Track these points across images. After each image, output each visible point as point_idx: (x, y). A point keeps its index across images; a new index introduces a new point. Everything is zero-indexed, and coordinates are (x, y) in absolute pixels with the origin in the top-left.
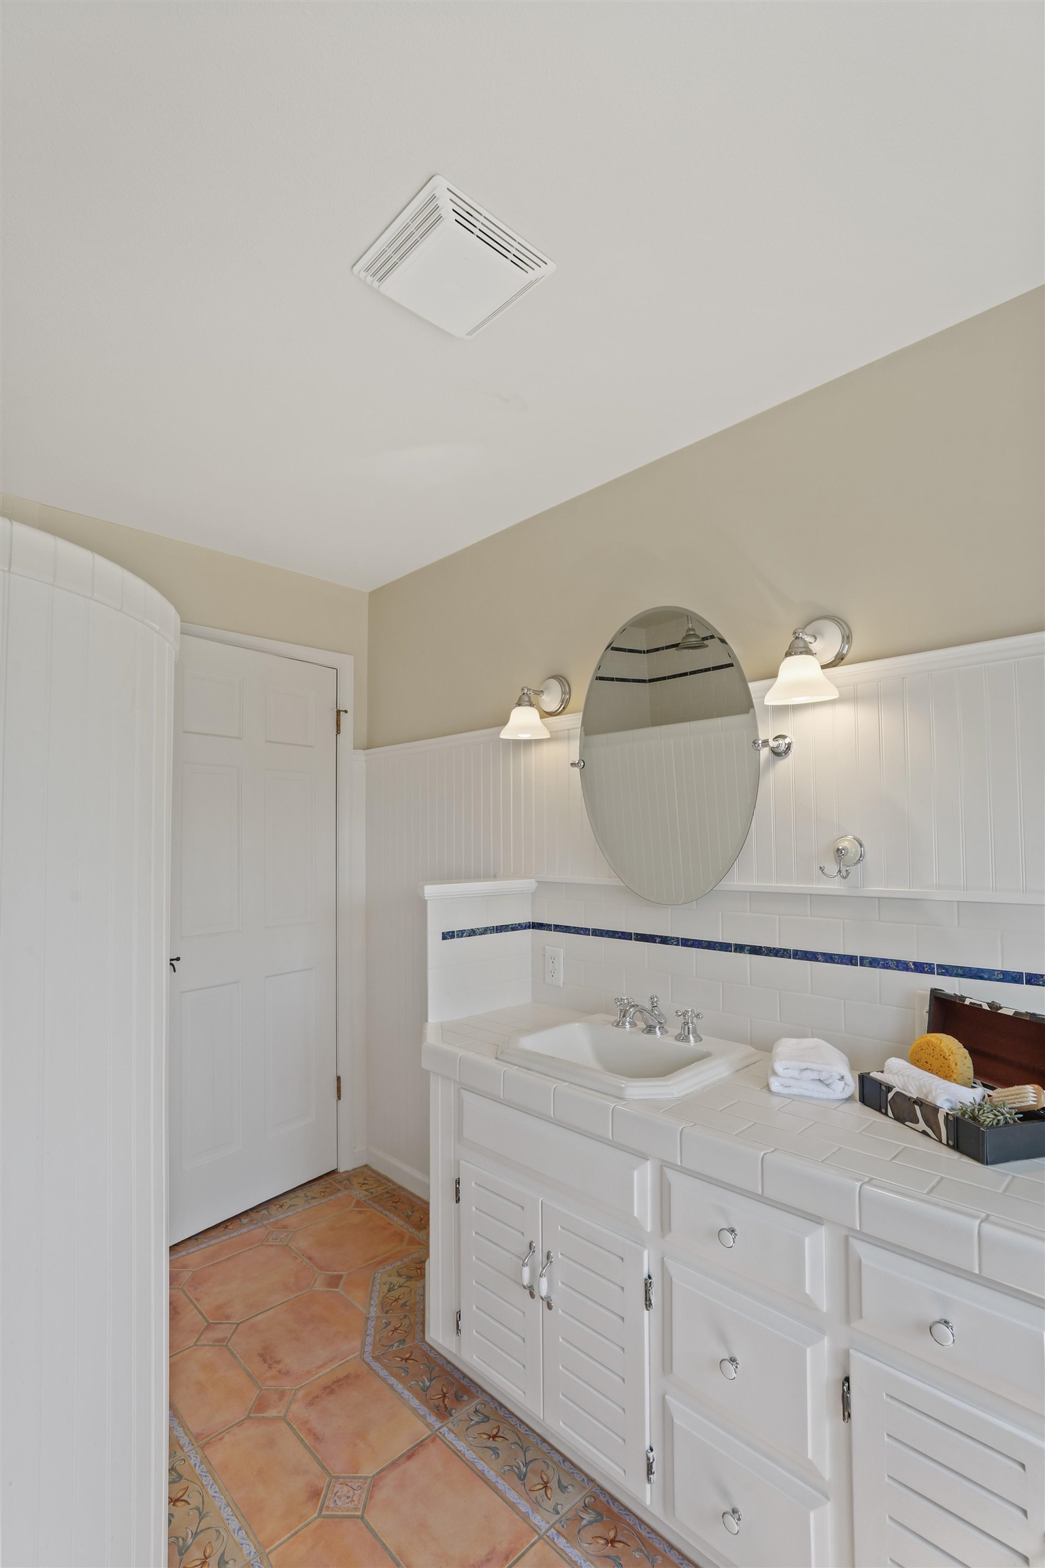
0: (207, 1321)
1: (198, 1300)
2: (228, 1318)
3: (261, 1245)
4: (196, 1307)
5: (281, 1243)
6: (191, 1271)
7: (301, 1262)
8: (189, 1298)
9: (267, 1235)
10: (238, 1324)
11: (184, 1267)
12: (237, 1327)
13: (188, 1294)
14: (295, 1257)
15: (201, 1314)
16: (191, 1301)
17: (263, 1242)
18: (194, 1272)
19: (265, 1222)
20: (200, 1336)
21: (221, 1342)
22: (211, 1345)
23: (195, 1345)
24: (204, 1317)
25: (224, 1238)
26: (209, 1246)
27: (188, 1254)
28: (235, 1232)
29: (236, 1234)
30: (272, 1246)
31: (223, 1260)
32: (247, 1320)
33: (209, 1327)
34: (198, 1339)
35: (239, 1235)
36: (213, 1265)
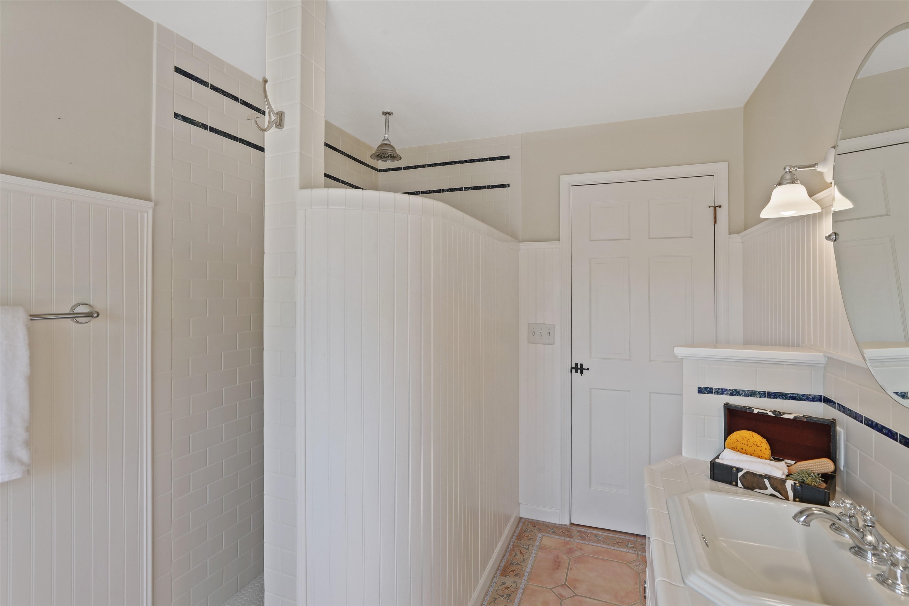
0: (565, 582)
1: (571, 569)
2: (575, 588)
3: (626, 564)
4: (567, 572)
5: (637, 570)
6: (581, 553)
7: (638, 588)
8: (569, 565)
9: (634, 560)
10: (576, 595)
11: (581, 549)
12: (574, 596)
13: (570, 563)
14: (636, 583)
15: (566, 577)
16: (568, 568)
17: (628, 563)
18: (583, 554)
19: (640, 553)
20: (556, 587)
21: (561, 597)
22: (556, 595)
23: (551, 589)
24: (566, 579)
25: (611, 547)
26: (601, 547)
27: (588, 544)
28: (619, 548)
29: (619, 549)
30: (631, 568)
31: (600, 558)
32: (582, 596)
33: (564, 586)
34: (554, 588)
35: (620, 551)
36: (593, 557)
